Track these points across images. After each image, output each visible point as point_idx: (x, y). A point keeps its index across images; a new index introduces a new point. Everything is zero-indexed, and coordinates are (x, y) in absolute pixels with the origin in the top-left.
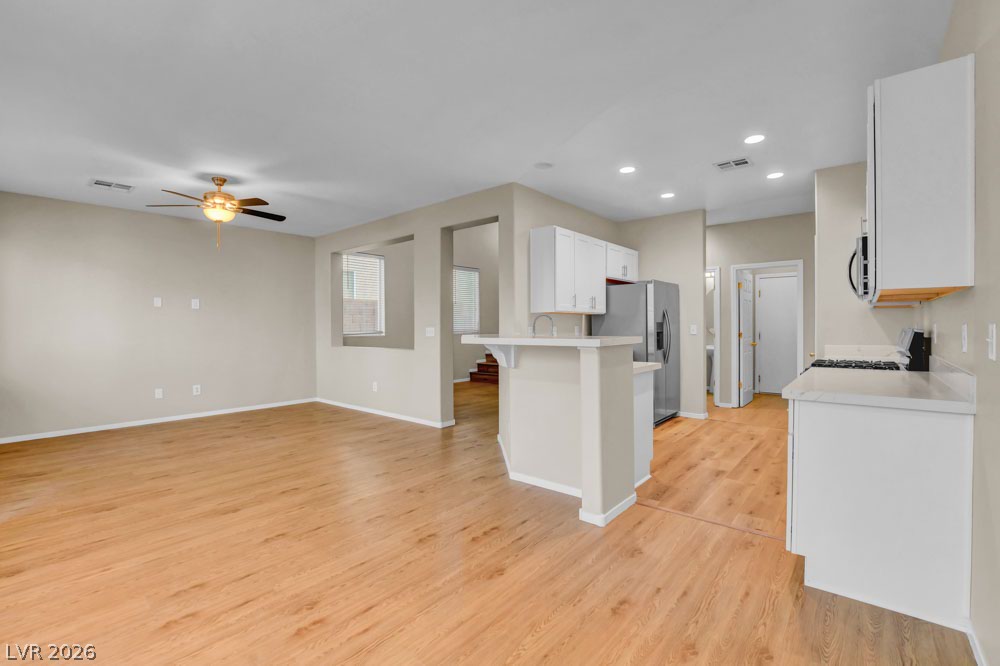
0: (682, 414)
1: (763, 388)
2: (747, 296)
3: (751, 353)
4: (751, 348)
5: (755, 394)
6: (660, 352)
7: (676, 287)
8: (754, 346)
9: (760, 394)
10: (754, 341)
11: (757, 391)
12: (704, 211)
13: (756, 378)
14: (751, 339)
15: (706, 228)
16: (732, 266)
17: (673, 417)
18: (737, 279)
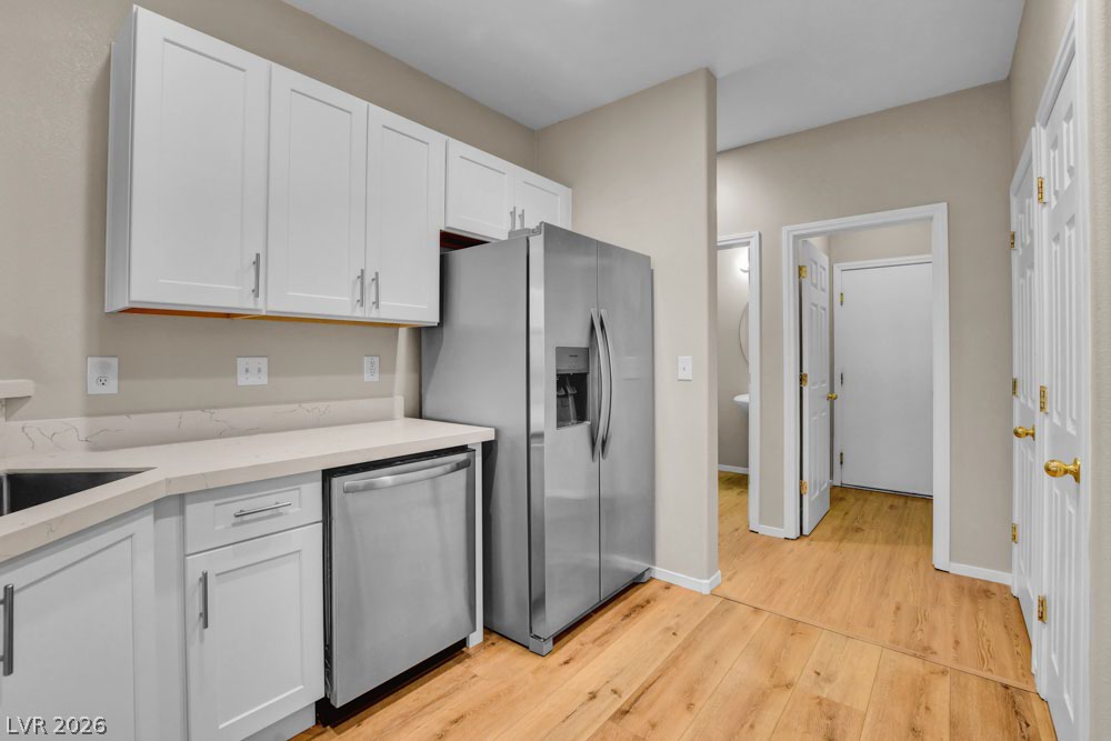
0: (661, 573)
1: (851, 476)
2: (816, 297)
3: (826, 414)
4: (827, 404)
5: (833, 488)
6: (579, 432)
7: (644, 261)
8: (832, 400)
9: (844, 488)
10: (832, 390)
11: (837, 483)
12: (711, 80)
13: (835, 459)
14: (826, 385)
15: (714, 155)
16: (785, 229)
17: (636, 582)
18: (796, 256)
